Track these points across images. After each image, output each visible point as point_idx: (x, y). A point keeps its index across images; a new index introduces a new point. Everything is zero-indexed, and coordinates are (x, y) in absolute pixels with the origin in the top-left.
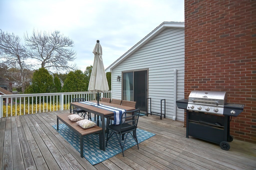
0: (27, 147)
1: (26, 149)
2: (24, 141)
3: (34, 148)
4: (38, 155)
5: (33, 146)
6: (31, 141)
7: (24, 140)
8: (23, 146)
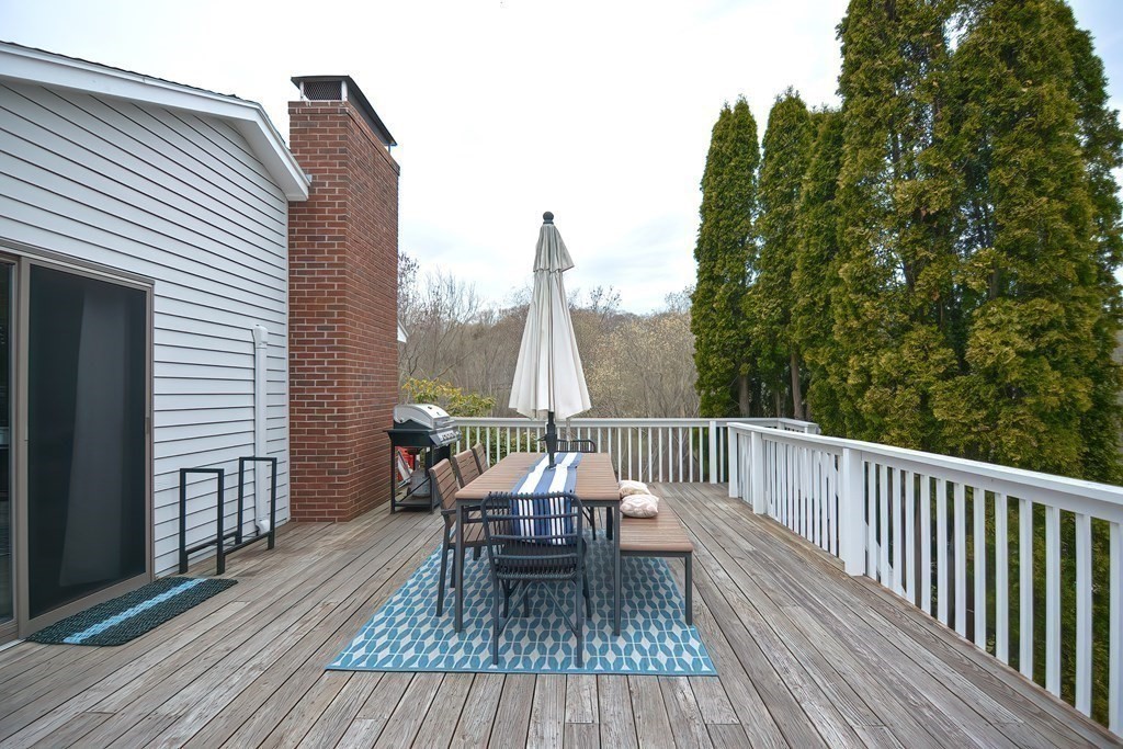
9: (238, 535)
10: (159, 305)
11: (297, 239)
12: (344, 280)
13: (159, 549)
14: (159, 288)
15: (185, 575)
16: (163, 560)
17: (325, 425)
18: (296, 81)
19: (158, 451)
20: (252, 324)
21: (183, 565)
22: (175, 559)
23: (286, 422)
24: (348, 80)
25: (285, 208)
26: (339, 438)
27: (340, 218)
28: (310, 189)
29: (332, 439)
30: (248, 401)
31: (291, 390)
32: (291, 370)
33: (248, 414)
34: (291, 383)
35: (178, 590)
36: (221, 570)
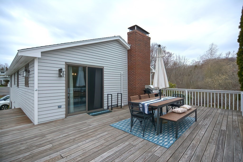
0: (219, 140)
1: (221, 138)
2: (219, 147)
3: (214, 136)
4: (215, 131)
5: (214, 138)
6: (212, 144)
7: (219, 149)
8: (222, 142)
9: (121, 106)
10: (105, 70)
11: (129, 56)
12: (135, 62)
13: (105, 105)
14: (105, 68)
15: (112, 111)
16: (105, 107)
17: (133, 88)
18: (129, 28)
19: (105, 91)
20: (120, 72)
21: (108, 108)
22: (107, 107)
23: (127, 88)
24: (136, 25)
25: (127, 51)
26: (135, 91)
27: (135, 51)
28: (130, 47)
29: (134, 91)
30: (120, 84)
31: (128, 82)
32: (128, 79)
33: (120, 86)
34: (128, 81)
35: (107, 111)
36: (112, 110)
